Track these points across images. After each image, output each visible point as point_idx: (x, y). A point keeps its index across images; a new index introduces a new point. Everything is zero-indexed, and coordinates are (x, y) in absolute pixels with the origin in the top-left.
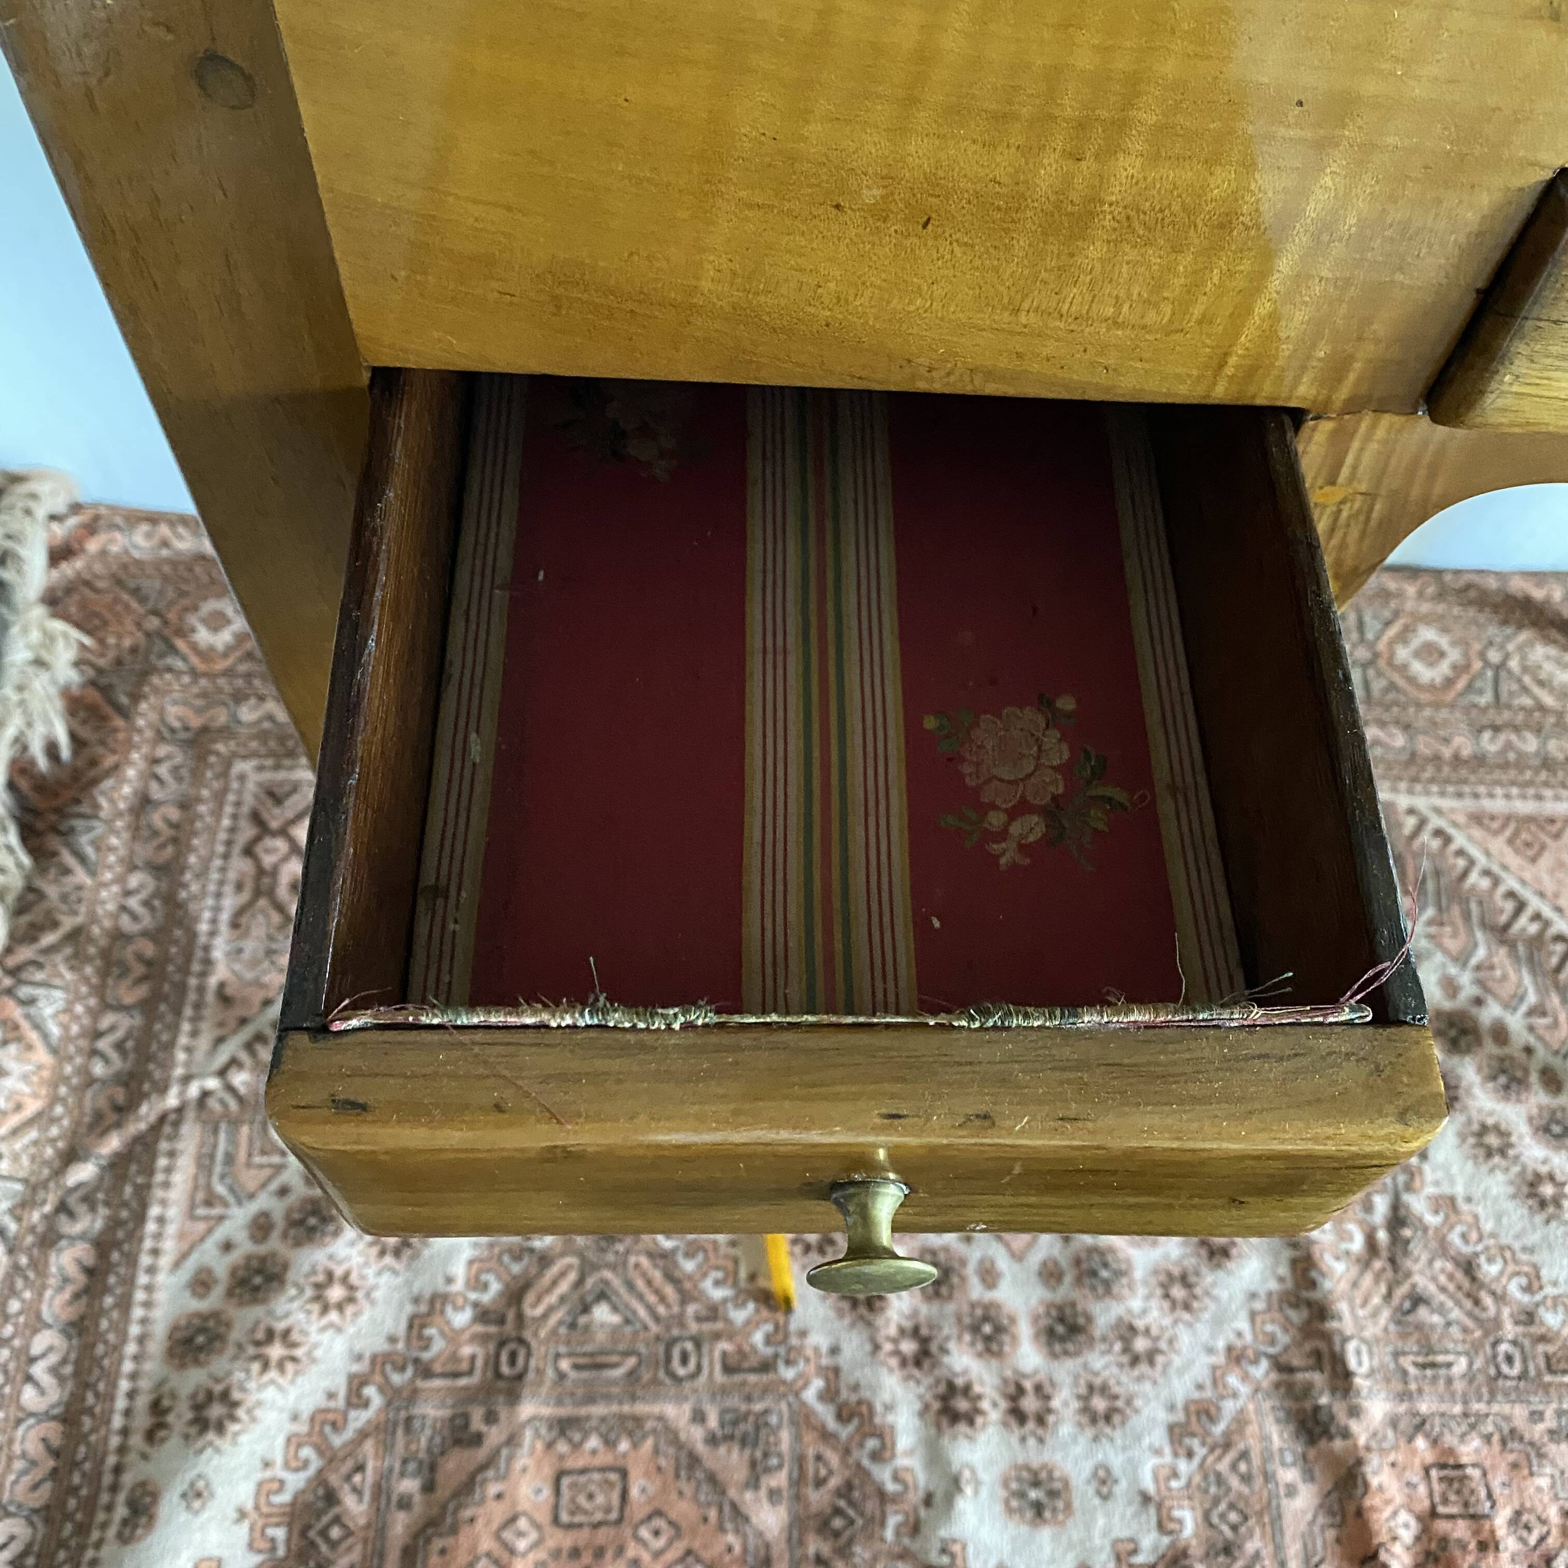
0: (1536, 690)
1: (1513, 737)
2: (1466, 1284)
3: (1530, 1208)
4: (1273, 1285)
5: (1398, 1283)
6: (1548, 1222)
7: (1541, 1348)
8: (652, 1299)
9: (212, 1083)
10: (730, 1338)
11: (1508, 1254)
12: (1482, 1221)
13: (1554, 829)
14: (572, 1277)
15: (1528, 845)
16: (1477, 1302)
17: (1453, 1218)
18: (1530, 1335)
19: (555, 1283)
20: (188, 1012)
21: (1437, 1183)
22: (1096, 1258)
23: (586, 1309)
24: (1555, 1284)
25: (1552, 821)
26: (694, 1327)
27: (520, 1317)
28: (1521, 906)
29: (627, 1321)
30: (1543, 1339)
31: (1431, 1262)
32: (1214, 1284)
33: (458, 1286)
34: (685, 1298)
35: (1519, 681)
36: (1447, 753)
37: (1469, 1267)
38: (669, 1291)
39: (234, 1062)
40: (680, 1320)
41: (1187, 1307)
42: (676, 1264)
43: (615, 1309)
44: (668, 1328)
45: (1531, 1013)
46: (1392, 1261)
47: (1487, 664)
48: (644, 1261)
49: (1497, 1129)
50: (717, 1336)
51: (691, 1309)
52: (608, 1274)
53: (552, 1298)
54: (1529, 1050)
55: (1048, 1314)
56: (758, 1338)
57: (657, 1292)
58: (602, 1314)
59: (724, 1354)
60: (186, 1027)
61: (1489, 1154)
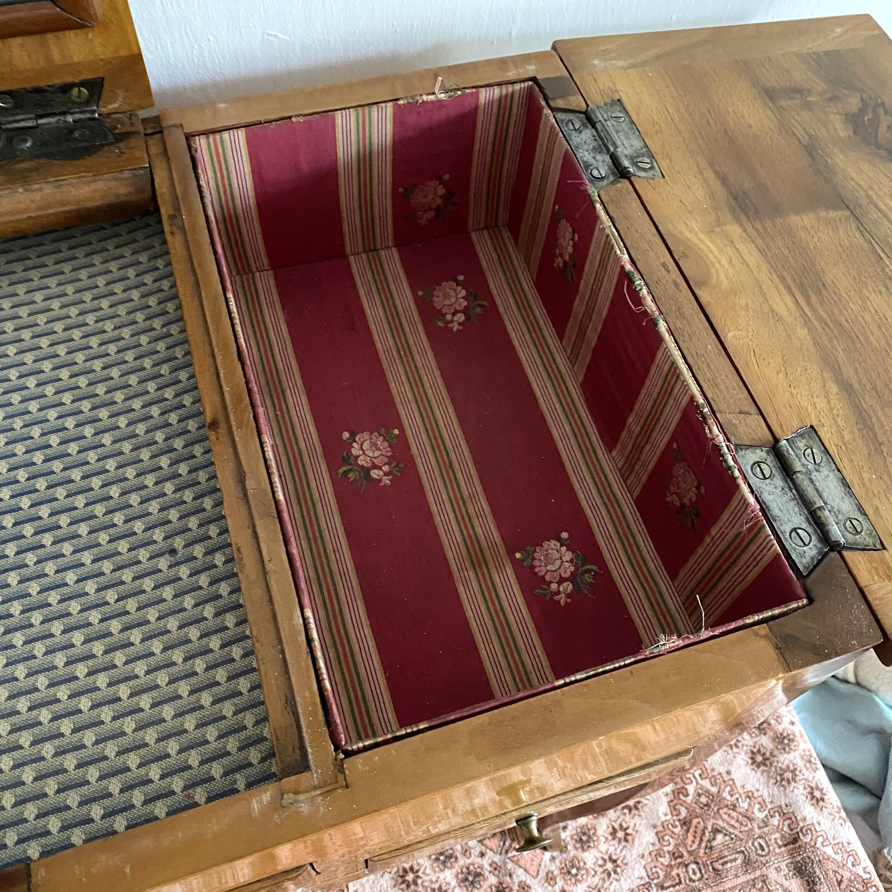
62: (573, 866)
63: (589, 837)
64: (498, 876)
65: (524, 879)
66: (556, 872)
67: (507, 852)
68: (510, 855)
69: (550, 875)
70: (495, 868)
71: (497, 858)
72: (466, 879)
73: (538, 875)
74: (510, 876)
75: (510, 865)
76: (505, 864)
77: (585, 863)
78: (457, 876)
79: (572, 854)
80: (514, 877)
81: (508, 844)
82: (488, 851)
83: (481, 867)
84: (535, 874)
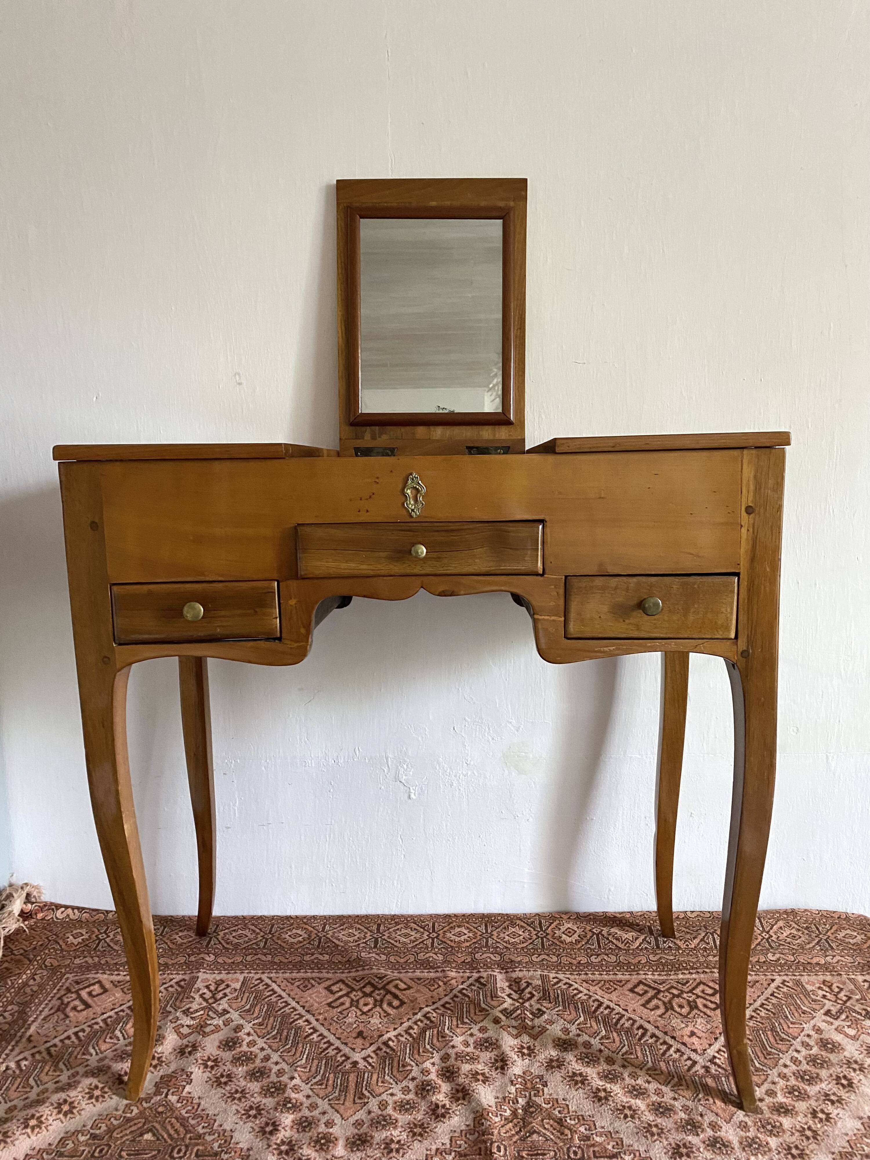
0: (614, 941)
1: (606, 957)
2: (558, 1127)
3: (594, 1102)
4: (463, 1127)
5: (524, 1127)
6: (601, 1106)
7: (592, 1149)
8: (172, 1132)
9: (13, 1065)
10: (203, 1145)
11: (580, 1117)
12: (570, 1107)
13: (621, 984)
14: (140, 1125)
15: (608, 989)
16: (562, 1134)
17: (556, 1105)
18: (587, 1145)
19: (131, 1127)
20: (13, 1043)
21: (551, 1095)
22: (381, 1117)
23: (142, 1135)
24: (603, 1127)
25: (621, 981)
26: (187, 1141)
27: (111, 1137)
28: (601, 1004)
29: (158, 1139)
30: (593, 1145)
31: (542, 1120)
32: (436, 1127)
33: (88, 1127)
34: (187, 1132)
35: (608, 939)
36: (575, 962)
37: (560, 1122)
38: (181, 1129)
39: (25, 1059)
40: (183, 1139)
41: (421, 1135)
42: (188, 1121)
43: (154, 1135)
44: (176, 1142)
45: (602, 1038)
46: (523, 1119)
47: (594, 933)
48: (173, 1120)
49: (581, 1074)
50: (197, 1144)
51: (188, 1136)
52: (155, 1124)
53: (128, 1132)
54: (601, 1051)
55: (354, 1137)
56: (216, 1145)
57: (176, 1130)
58: (148, 1136)
59: (198, 1150)
60: (10, 1047)
61: (576, 1083)
62: (769, 1124)
63: (788, 1110)
64: (689, 1115)
65: (715, 1120)
66: (750, 1123)
67: (699, 1100)
68: (702, 1102)
69: (743, 1124)
70: (685, 1109)
71: (690, 1103)
72: (657, 1110)
73: (730, 1120)
74: (701, 1115)
75: (701, 1108)
76: (697, 1109)
77: (781, 1124)
78: (648, 1106)
79: (767, 1116)
80: (706, 1118)
81: (700, 1096)
82: (681, 1097)
83: (674, 1106)
84: (727, 1120)
